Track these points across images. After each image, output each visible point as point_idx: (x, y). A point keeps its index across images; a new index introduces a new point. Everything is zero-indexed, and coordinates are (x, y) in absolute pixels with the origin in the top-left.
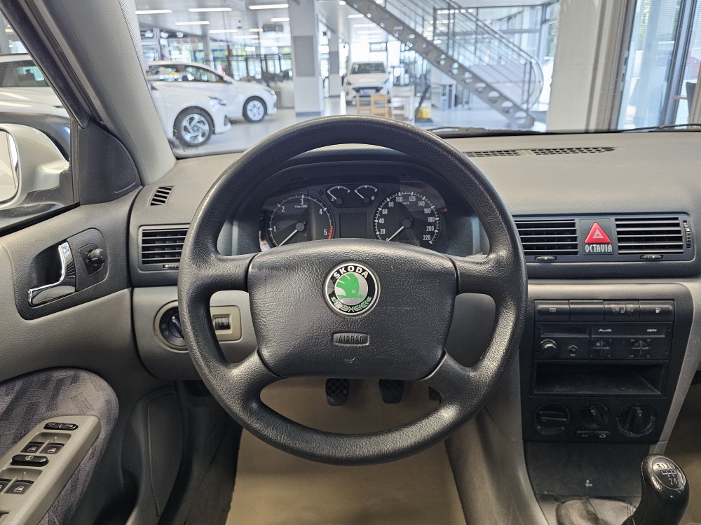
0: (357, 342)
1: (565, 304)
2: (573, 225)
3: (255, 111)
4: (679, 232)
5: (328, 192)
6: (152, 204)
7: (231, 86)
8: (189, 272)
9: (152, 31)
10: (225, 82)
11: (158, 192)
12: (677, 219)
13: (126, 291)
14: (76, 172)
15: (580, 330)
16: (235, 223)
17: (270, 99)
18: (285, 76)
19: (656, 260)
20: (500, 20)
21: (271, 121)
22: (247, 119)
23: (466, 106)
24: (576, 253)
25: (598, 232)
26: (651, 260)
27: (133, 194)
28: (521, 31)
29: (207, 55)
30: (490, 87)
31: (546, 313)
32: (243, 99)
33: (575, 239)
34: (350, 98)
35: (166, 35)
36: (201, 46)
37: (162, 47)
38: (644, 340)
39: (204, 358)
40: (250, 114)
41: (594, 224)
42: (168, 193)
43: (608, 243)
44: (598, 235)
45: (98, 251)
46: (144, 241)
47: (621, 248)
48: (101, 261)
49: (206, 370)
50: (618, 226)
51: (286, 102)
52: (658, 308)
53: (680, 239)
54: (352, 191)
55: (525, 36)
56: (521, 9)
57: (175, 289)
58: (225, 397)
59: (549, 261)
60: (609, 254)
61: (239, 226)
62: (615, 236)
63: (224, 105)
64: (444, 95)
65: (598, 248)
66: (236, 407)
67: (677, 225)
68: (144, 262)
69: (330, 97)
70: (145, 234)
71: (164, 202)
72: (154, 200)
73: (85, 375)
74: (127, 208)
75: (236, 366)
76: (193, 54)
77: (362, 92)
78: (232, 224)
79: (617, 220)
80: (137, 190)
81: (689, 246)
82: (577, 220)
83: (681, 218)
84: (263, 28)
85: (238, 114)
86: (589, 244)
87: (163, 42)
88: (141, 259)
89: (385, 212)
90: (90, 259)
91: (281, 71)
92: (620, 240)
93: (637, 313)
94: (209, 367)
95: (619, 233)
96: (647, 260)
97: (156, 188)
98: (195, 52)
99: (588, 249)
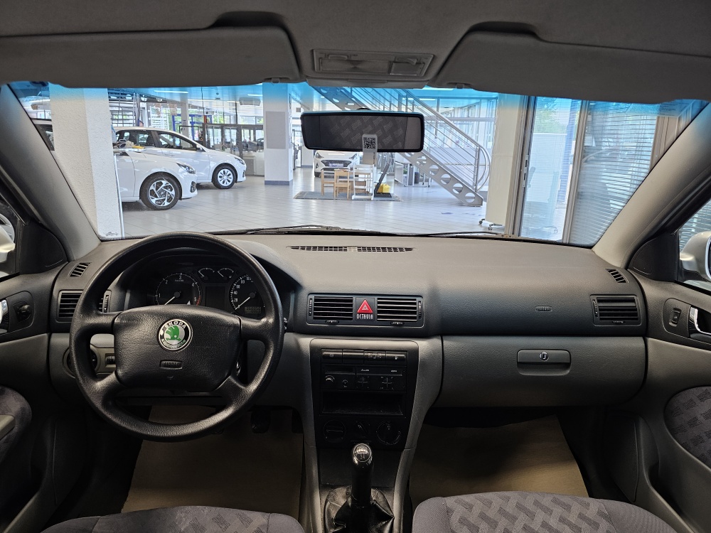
0: (175, 366)
1: (340, 352)
2: (351, 301)
3: (225, 178)
4: (415, 308)
5: (199, 272)
6: (72, 276)
7: (203, 153)
8: (79, 321)
9: (132, 95)
10: (198, 149)
11: (78, 266)
12: (415, 300)
13: (46, 335)
14: (19, 252)
15: (350, 370)
16: (129, 291)
17: (241, 168)
18: (259, 145)
19: (400, 325)
20: (461, 108)
21: (241, 187)
22: (216, 185)
23: (426, 184)
24: (351, 319)
25: (365, 306)
26: (396, 325)
27: (60, 268)
28: (479, 120)
29: (185, 121)
30: (442, 170)
31: (328, 356)
32: (213, 165)
33: (351, 310)
34: (319, 170)
35: (146, 99)
36: (179, 111)
37: (140, 110)
38: (389, 377)
39: (81, 374)
40: (220, 181)
41: (364, 300)
42: (85, 268)
43: (371, 314)
44: (365, 308)
45: (26, 307)
46: (62, 301)
47: (379, 317)
48: (28, 313)
49: (81, 381)
50: (379, 303)
51: (257, 171)
52: (396, 356)
53: (415, 313)
54: (216, 272)
55: (482, 124)
56: (479, 101)
57: (68, 335)
58: (91, 398)
59: (334, 324)
60: (371, 320)
61: (131, 293)
62: (376, 309)
63: (191, 172)
64: (405, 173)
65: (365, 316)
66: (98, 404)
67: (415, 304)
68: (60, 315)
69: (302, 167)
70: (63, 296)
71: (80, 274)
72: (74, 272)
73: (8, 391)
74: (53, 277)
75: (100, 380)
76: (171, 117)
77: (331, 166)
78: (126, 292)
79: (378, 299)
80: (64, 265)
81: (420, 317)
82: (354, 297)
83: (418, 299)
84: (239, 101)
85: (208, 180)
86: (359, 313)
87: (143, 105)
88: (58, 313)
89: (238, 287)
90: (20, 311)
91: (255, 140)
92: (379, 312)
93: (384, 359)
94: (84, 380)
95: (379, 307)
96: (394, 325)
97: (77, 264)
98: (173, 117)
99: (358, 316)
